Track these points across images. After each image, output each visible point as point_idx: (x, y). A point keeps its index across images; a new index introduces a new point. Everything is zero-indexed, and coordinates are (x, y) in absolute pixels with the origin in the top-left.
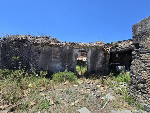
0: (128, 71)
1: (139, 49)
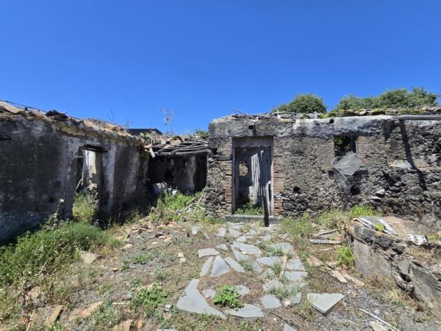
0: (172, 190)
1: (217, 156)
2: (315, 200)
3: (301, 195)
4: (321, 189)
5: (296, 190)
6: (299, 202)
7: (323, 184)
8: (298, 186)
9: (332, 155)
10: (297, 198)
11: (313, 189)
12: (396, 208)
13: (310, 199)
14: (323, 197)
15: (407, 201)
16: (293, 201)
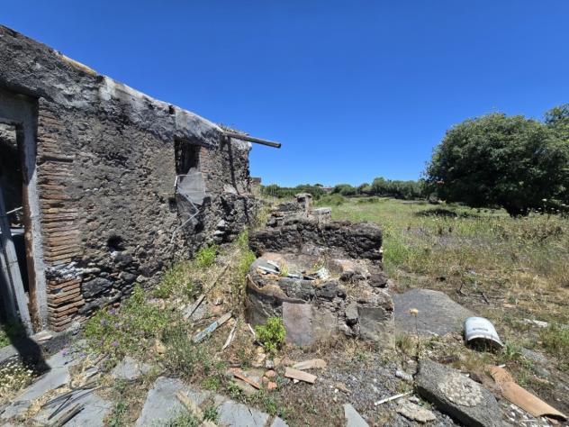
2: (151, 254)
3: (124, 253)
4: (160, 232)
5: (115, 243)
6: (122, 268)
7: (162, 223)
8: (119, 233)
9: (173, 170)
10: (116, 261)
11: (147, 235)
12: (269, 242)
13: (143, 255)
14: (163, 247)
15: (283, 232)
16: (109, 270)
